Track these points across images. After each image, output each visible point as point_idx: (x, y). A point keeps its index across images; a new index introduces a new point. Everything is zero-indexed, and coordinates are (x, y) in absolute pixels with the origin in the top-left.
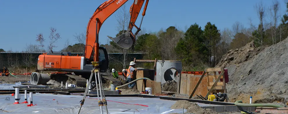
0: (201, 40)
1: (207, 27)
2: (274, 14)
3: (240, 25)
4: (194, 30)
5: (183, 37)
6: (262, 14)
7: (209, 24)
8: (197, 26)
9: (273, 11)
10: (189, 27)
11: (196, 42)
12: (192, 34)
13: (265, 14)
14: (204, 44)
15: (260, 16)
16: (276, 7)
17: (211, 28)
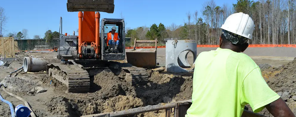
0: (157, 31)
1: (160, 26)
2: (195, 18)
3: (174, 25)
4: (154, 27)
5: (149, 30)
6: (189, 17)
7: (161, 24)
8: (155, 25)
9: (195, 16)
10: (152, 25)
11: (156, 32)
12: (154, 28)
13: (191, 17)
14: (159, 33)
15: (188, 18)
16: (196, 14)
17: (162, 25)
